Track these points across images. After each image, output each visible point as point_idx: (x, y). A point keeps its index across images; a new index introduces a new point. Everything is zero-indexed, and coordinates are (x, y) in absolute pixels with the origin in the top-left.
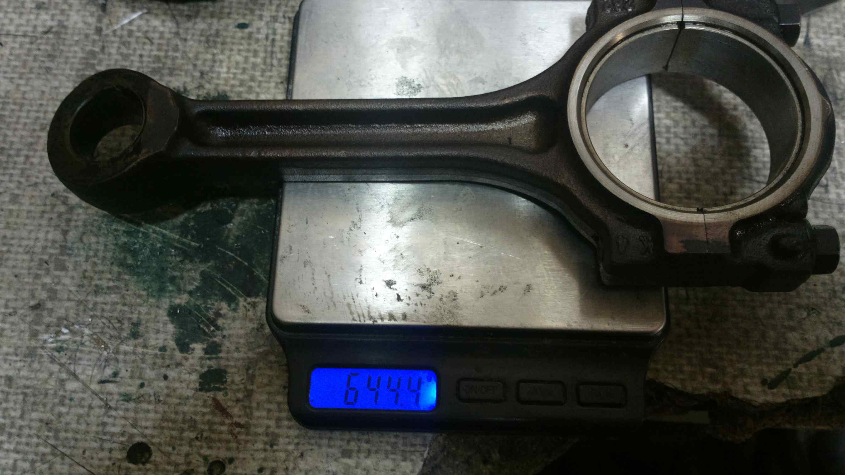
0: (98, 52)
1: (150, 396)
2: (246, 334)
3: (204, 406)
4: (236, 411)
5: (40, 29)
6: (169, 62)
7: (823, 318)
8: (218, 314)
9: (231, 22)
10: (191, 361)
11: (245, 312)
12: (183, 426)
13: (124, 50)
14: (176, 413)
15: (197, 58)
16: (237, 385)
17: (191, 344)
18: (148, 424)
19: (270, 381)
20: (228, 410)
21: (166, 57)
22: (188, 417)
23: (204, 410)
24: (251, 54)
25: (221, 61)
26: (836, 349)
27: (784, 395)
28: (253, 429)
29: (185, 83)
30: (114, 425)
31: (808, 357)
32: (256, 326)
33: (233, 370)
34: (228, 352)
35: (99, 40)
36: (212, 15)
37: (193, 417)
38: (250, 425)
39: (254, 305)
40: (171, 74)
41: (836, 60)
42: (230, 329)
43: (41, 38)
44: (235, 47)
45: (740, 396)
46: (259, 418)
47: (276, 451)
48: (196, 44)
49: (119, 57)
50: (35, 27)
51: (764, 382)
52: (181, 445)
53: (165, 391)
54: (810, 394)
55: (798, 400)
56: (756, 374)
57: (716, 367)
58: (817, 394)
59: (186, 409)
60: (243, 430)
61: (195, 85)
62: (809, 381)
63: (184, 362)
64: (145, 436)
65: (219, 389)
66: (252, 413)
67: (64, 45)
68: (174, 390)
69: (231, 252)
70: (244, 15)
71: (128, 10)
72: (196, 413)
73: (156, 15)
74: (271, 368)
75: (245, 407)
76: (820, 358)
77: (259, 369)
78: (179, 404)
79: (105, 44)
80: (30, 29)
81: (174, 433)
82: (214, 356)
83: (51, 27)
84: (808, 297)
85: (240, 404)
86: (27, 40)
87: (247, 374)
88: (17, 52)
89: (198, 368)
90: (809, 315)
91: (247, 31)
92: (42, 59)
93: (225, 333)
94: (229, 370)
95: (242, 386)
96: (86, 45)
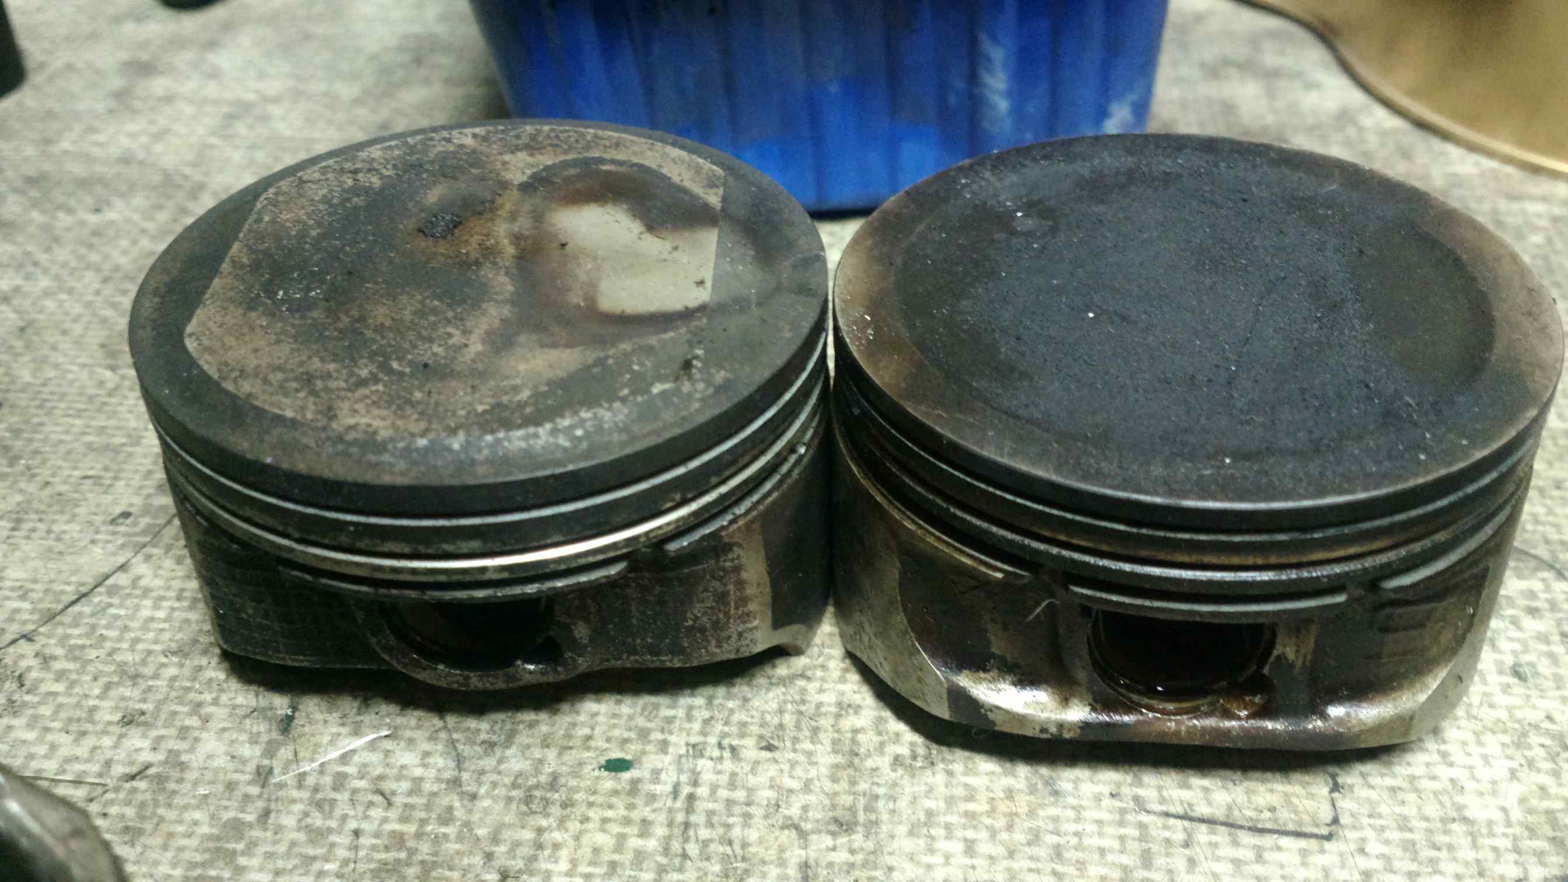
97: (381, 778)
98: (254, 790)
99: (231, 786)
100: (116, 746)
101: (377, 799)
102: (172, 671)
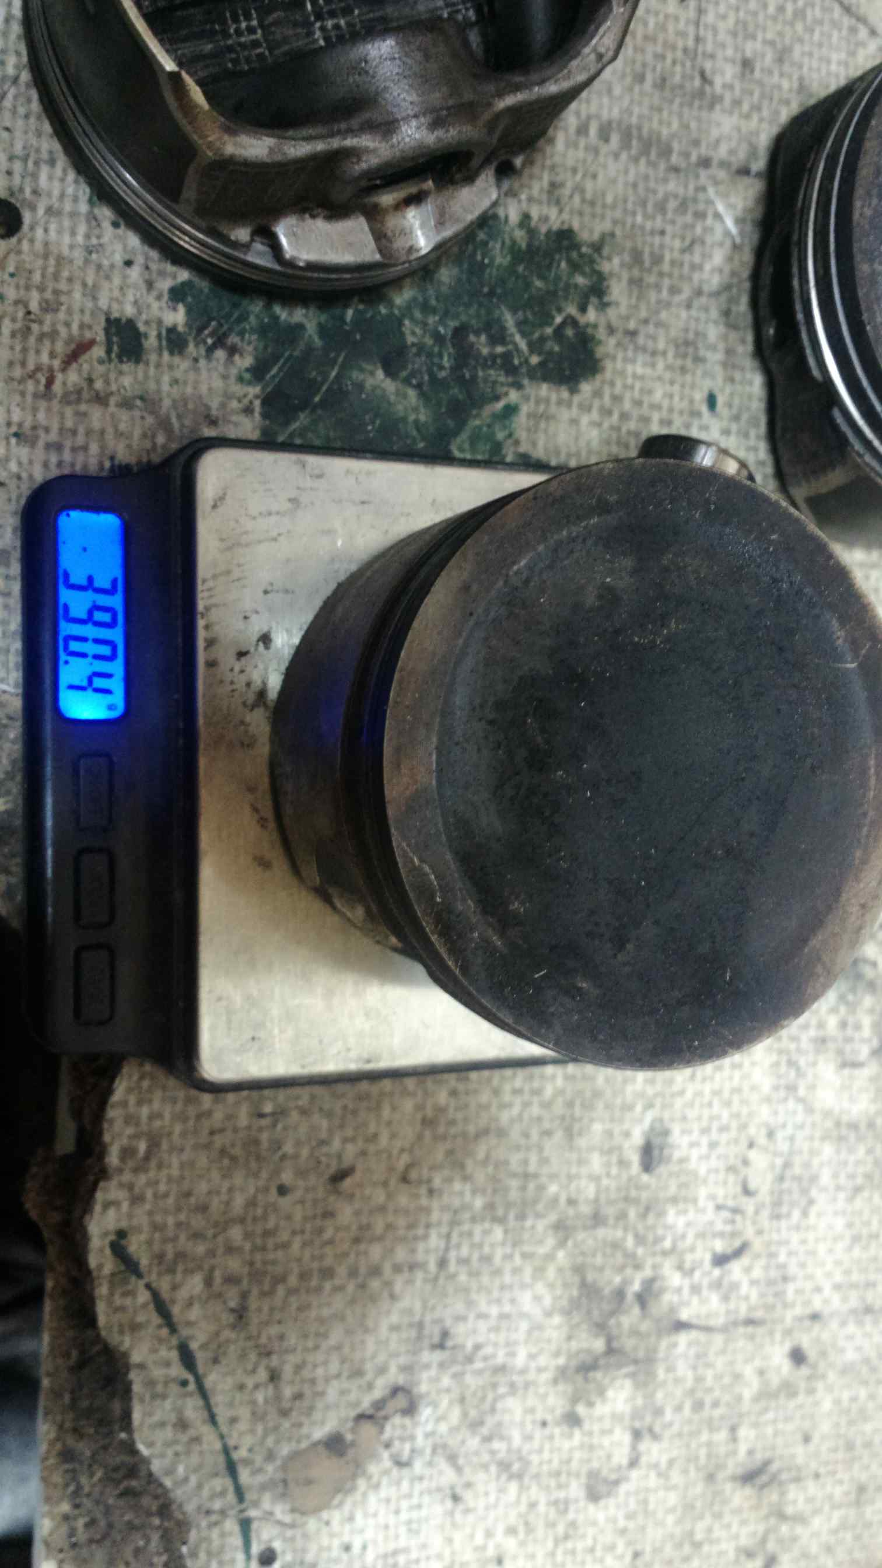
0: (668, 160)
1: (99, 237)
2: (200, 397)
3: (82, 326)
4: (73, 377)
5: (708, 65)
6: (651, 279)
7: (227, 1334)
8: (233, 351)
9: (716, 382)
10: (155, 305)
11: (237, 395)
12: (50, 290)
13: (672, 205)
14: (70, 280)
15: (659, 324)
16: (116, 379)
17: (185, 306)
18: (53, 235)
19: (122, 434)
20: (74, 365)
21: (661, 274)
22: (63, 298)
23: (75, 327)
24: (664, 414)
25: (653, 365)
26: (174, 1355)
27: (100, 1266)
28: (43, 404)
29: (617, 304)
30: (50, 178)
31: (162, 1308)
32: (214, 412)
33: (140, 375)
34: (171, 367)
35: (689, 164)
36: (729, 352)
37: (63, 308)
38: (50, 399)
39: (248, 411)
40: (632, 282)
41: (651, 1374)
42: (209, 370)
43: (693, 67)
44: (676, 388)
45: (99, 1196)
46: (62, 416)
47: (8, 443)
48: (681, 324)
49: (660, 195)
50: (712, 56)
51: (121, 1234)
52: (17, 287)
53: (106, 263)
54: (101, 1309)
55: (93, 1289)
56: (135, 1222)
57: (147, 1158)
58: (102, 1320)
59: (77, 295)
60: (42, 388)
61: (615, 322)
62: (122, 1309)
63: (154, 293)
64: (32, 228)
65: (109, 351)
66: (69, 403)
67: (681, 105)
68: (108, 278)
69: (336, 377)
70: (730, 406)
71: (739, 212)
72: (70, 312)
73: (730, 259)
74: (144, 436)
75: (79, 392)
76: (160, 1327)
77: (143, 418)
78: (84, 285)
79: (682, 174)
80: (709, 47)
81: (37, 277)
82: (164, 343)
83: (711, 83)
84: (259, 1310)
85: (85, 385)
86: (690, 43)
87: (135, 397)
88: (671, 28)
89: (144, 317)
90: (232, 1310)
91: (704, 409)
92: (659, 69)
93: (202, 362)
94: (141, 367)
95: (114, 387)
96: (680, 142)
97: (703, 243)
98: (694, 158)
99: (696, 143)
100: (726, 59)
101: (687, 242)
102: (786, 84)
